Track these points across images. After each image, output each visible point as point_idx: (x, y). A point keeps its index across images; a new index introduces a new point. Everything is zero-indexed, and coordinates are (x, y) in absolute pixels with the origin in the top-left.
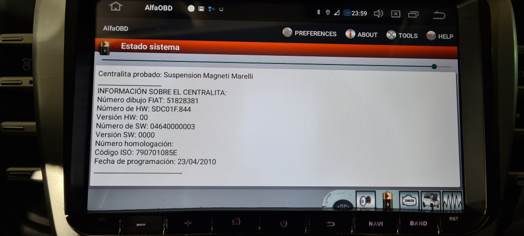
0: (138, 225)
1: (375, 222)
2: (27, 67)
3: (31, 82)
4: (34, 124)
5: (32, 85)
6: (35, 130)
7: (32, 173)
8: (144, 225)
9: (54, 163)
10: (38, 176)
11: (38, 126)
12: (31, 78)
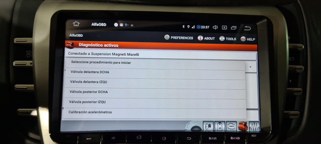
0: (87, 139)
1: (212, 138)
2: (28, 56)
3: (31, 64)
4: (33, 85)
5: (32, 65)
6: (33, 89)
7: (31, 111)
8: (91, 139)
9: (44, 106)
10: (34, 113)
11: (35, 87)
12: (31, 62)
